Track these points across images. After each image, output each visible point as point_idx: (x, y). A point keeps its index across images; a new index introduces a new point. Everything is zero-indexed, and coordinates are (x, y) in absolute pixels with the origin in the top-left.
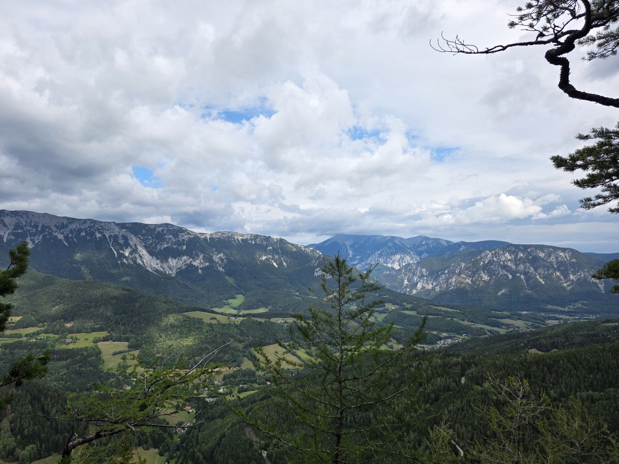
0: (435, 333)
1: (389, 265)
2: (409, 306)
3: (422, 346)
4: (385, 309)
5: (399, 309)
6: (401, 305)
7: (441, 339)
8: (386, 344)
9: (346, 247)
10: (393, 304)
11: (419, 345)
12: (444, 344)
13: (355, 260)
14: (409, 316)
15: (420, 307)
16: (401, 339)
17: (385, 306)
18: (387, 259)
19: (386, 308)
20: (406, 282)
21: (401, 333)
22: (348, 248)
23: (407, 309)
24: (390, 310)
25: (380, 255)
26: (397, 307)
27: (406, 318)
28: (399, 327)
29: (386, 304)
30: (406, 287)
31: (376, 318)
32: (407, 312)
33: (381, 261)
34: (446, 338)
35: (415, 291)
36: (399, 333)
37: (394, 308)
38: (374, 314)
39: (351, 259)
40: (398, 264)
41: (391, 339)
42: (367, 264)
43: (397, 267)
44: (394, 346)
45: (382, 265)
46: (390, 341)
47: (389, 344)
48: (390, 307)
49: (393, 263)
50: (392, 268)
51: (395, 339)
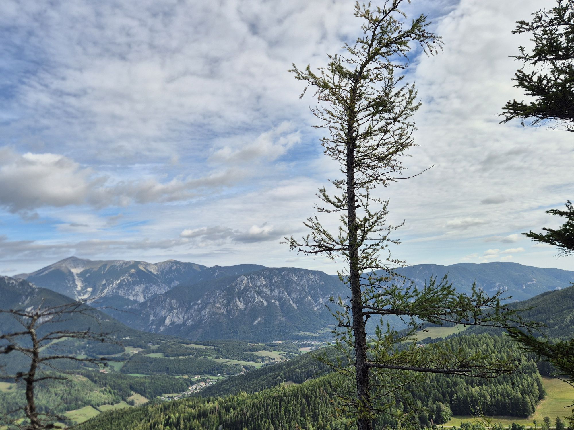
0: (186, 377)
1: (132, 298)
2: (155, 347)
3: (171, 395)
4: (124, 355)
5: (143, 352)
6: (145, 348)
7: (192, 383)
8: (125, 400)
9: (73, 276)
10: (134, 347)
11: (167, 395)
12: (196, 389)
13: (85, 293)
14: (155, 360)
15: (169, 347)
16: (144, 392)
17: (124, 351)
18: (128, 290)
19: (126, 352)
20: (152, 317)
21: (145, 383)
22: (76, 277)
23: (153, 352)
24: (132, 355)
26: (140, 350)
27: (151, 363)
28: (143, 376)
29: (126, 348)
30: (152, 324)
31: (112, 367)
32: (153, 355)
33: (121, 293)
34: (199, 381)
35: (162, 329)
36: (142, 384)
37: (136, 352)
38: (110, 363)
39: (79, 293)
40: (142, 296)
41: (132, 392)
42: (101, 298)
43: (141, 299)
44: (135, 401)
45: (122, 298)
46: (130, 395)
47: (130, 399)
48: (132, 351)
49: (136, 295)
50: (135, 301)
51: (137, 391)
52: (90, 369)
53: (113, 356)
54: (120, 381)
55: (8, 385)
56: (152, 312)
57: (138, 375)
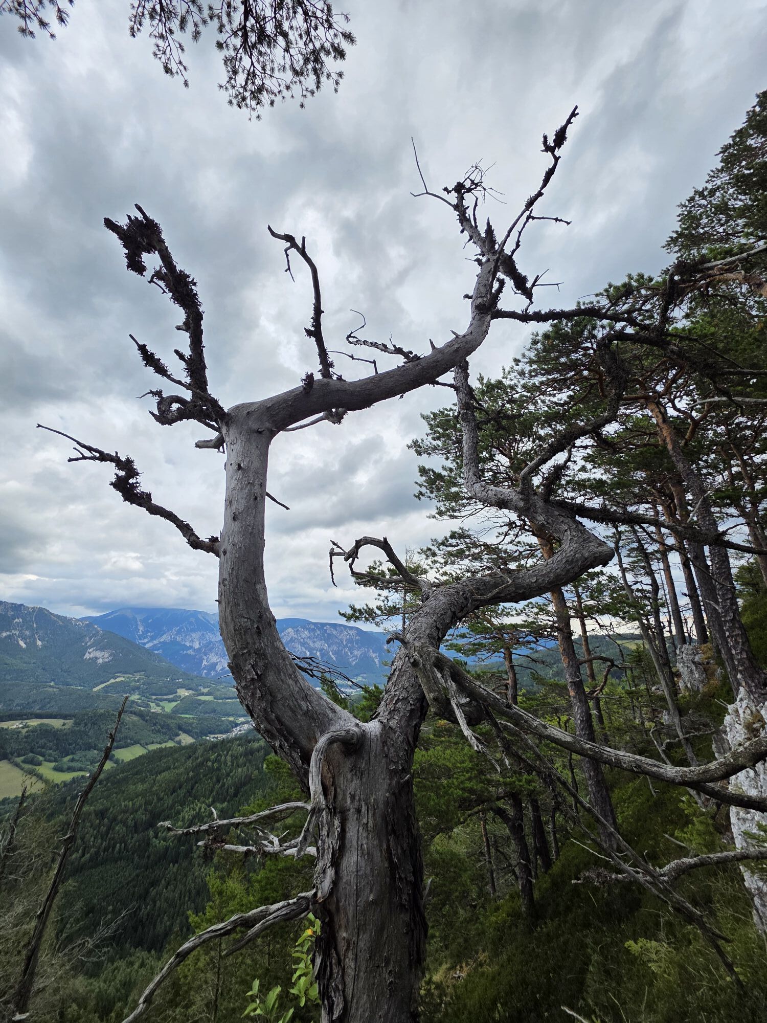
0: (231, 719)
1: (188, 644)
2: (206, 690)
3: (216, 736)
4: (177, 696)
5: (193, 694)
6: (196, 691)
7: (237, 725)
8: (172, 740)
9: (136, 622)
10: (186, 690)
11: (212, 736)
12: (240, 731)
13: (144, 638)
14: (204, 702)
15: (218, 690)
16: (191, 731)
17: (176, 692)
18: (186, 636)
19: (178, 694)
20: (205, 662)
21: (193, 723)
22: (139, 623)
23: (203, 694)
24: (183, 697)
25: (178, 632)
26: (191, 692)
27: (200, 705)
28: (191, 716)
29: (178, 690)
30: (204, 669)
31: (163, 708)
32: (203, 698)
33: (179, 639)
34: (243, 723)
35: (213, 673)
36: (191, 724)
37: (186, 694)
38: (162, 704)
39: (141, 637)
40: (197, 643)
41: (180, 732)
42: (160, 643)
43: (197, 646)
44: (183, 741)
45: (179, 644)
46: (178, 735)
47: (177, 739)
48: (183, 693)
49: (192, 641)
50: (191, 647)
51: (185, 732)
52: (142, 709)
53: (165, 697)
54: (169, 721)
55: (61, 721)
56: (205, 658)
57: (187, 716)
